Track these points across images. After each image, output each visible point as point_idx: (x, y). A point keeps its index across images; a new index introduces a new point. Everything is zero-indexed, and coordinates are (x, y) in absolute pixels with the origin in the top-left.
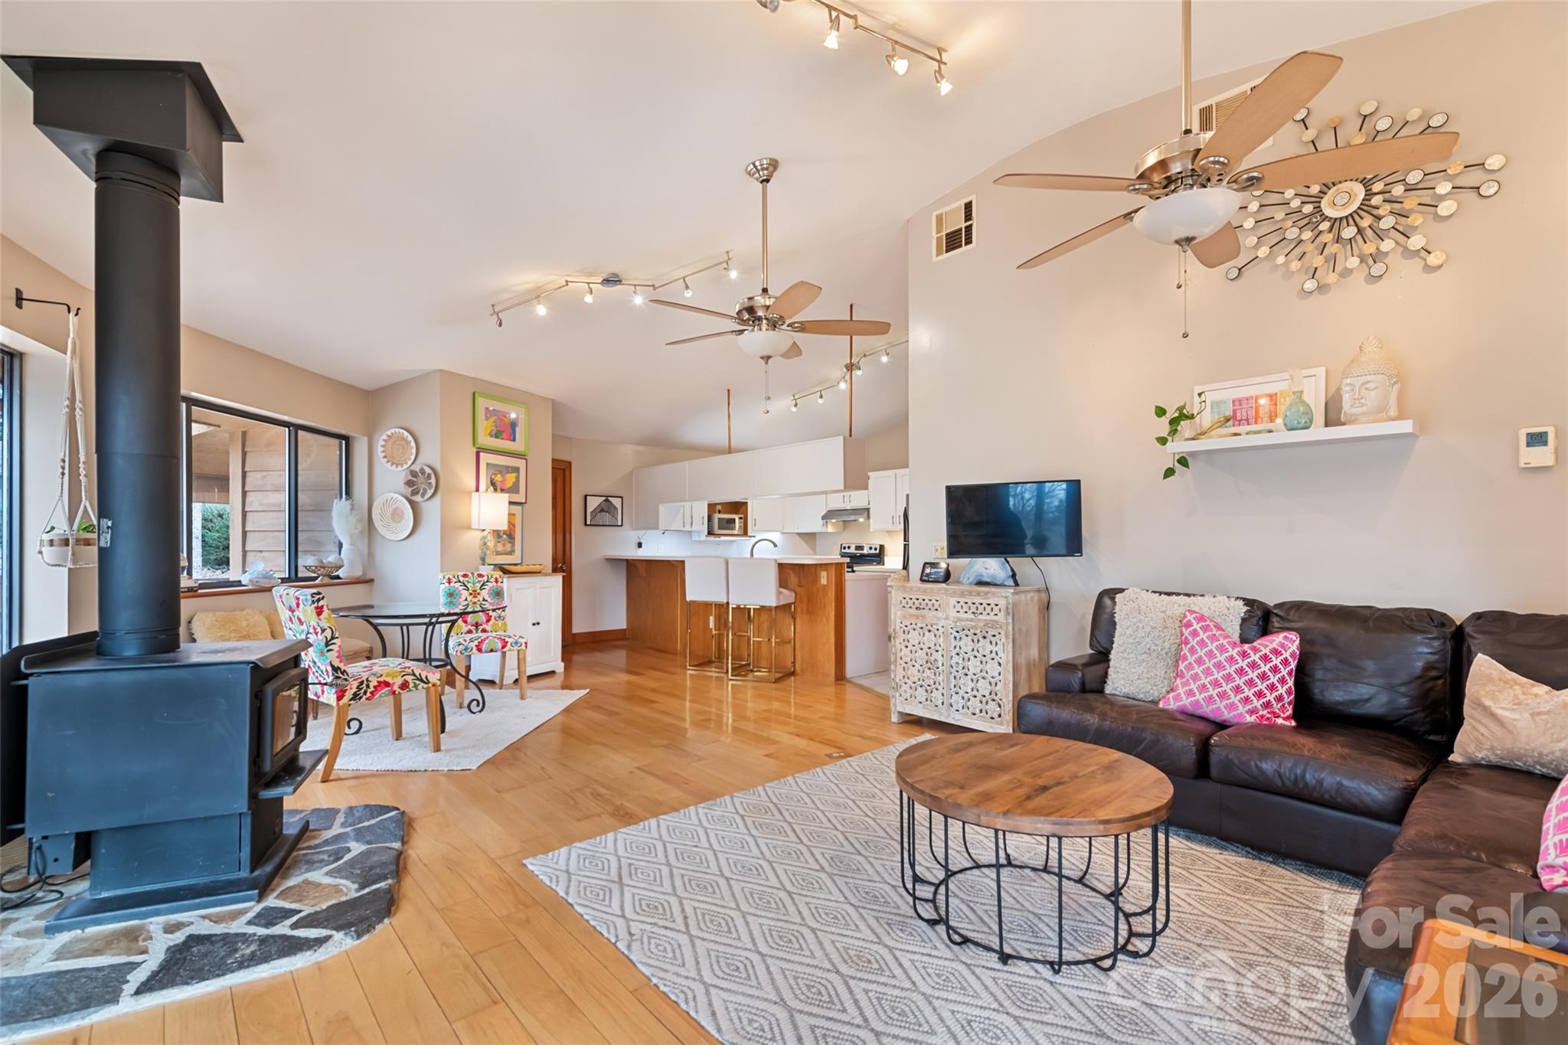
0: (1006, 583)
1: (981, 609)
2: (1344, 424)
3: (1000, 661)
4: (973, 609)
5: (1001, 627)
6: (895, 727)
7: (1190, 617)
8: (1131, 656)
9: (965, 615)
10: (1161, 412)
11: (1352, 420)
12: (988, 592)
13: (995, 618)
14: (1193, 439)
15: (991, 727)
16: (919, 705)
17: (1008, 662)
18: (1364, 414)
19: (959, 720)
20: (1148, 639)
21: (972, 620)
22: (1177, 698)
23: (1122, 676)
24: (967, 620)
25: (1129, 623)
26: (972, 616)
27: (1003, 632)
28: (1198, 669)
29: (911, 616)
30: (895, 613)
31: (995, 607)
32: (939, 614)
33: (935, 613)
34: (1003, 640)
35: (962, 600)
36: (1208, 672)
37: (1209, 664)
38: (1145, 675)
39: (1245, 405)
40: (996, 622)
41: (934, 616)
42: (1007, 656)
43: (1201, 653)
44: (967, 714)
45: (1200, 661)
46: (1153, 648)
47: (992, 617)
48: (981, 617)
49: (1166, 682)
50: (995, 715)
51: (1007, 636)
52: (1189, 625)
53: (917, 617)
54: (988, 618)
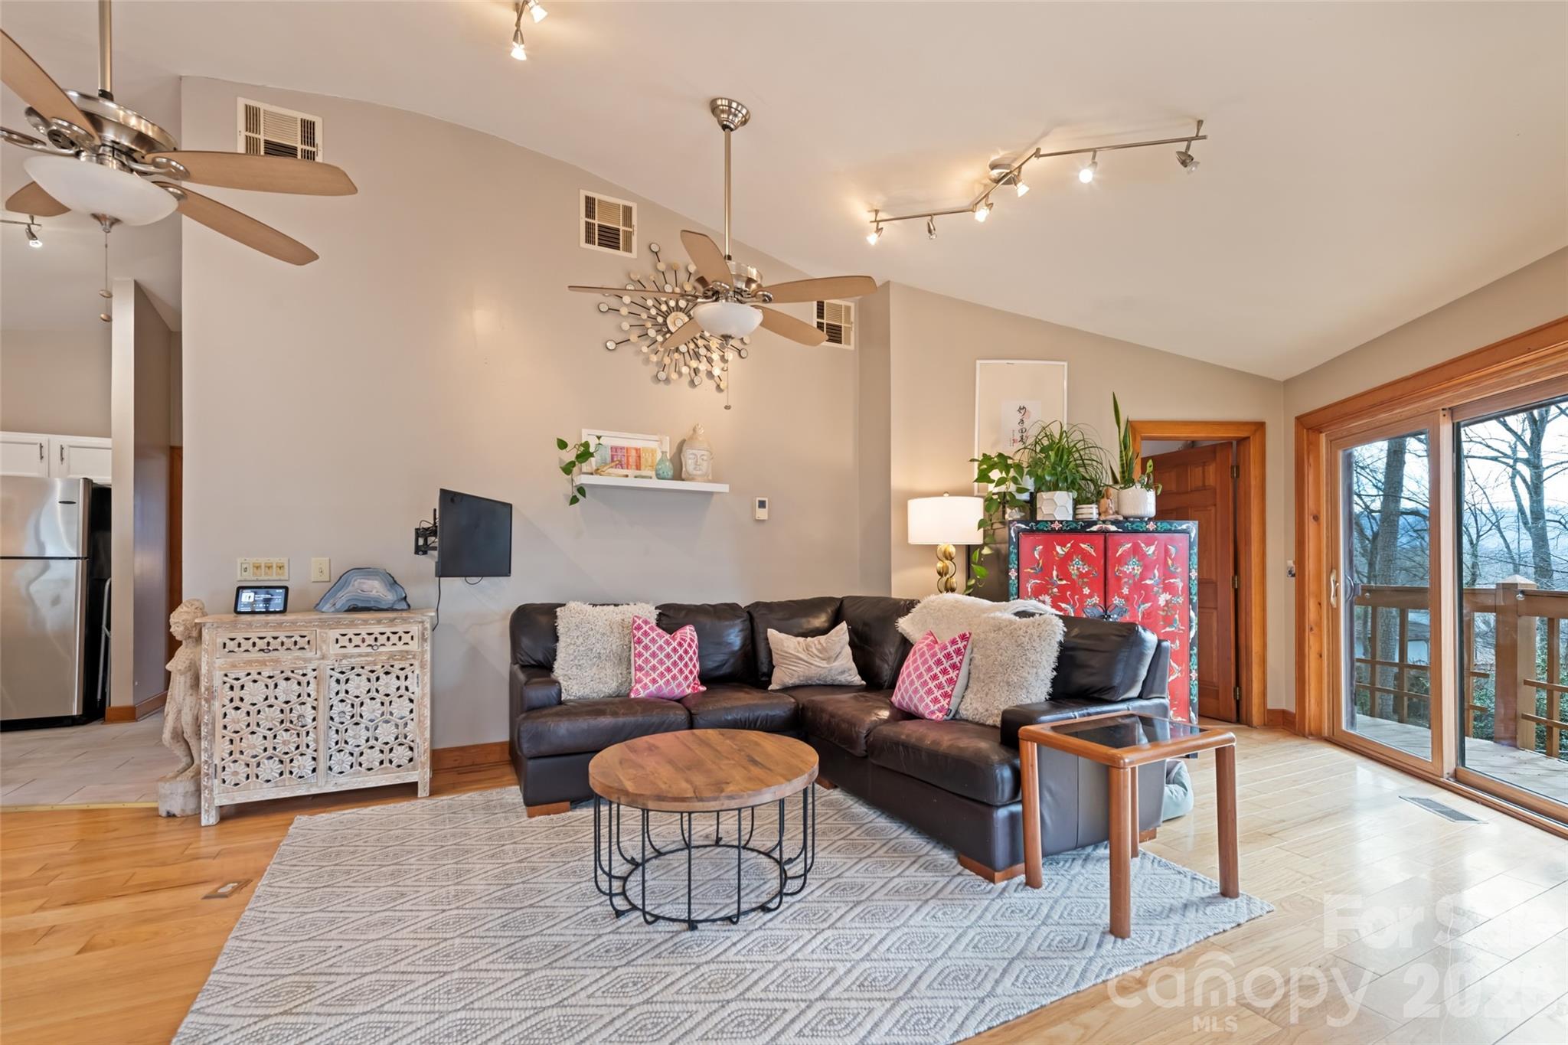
0: (397, 607)
1: (382, 639)
2: (683, 480)
3: (412, 697)
4: (370, 640)
5: (414, 658)
6: (212, 832)
7: (639, 622)
8: (581, 662)
9: (357, 650)
10: (562, 445)
11: (691, 478)
12: (395, 619)
13: (406, 648)
14: (592, 474)
15: (398, 777)
16: (266, 785)
17: (424, 695)
18: (700, 475)
19: (347, 783)
20: (598, 645)
21: (368, 655)
22: (645, 687)
23: (575, 682)
24: (360, 655)
25: (579, 633)
26: (369, 650)
27: (416, 663)
28: (654, 662)
29: (249, 663)
30: (210, 664)
31: (404, 636)
32: (308, 654)
33: (300, 653)
34: (417, 672)
35: (350, 632)
36: (661, 662)
37: (661, 656)
38: (596, 676)
39: (619, 453)
40: (407, 652)
41: (298, 658)
42: (423, 690)
43: (654, 648)
44: (359, 772)
45: (654, 655)
46: (602, 651)
47: (400, 646)
48: (382, 649)
49: (615, 679)
50: (405, 761)
51: (422, 666)
52: (639, 628)
53: (263, 663)
54: (394, 648)
